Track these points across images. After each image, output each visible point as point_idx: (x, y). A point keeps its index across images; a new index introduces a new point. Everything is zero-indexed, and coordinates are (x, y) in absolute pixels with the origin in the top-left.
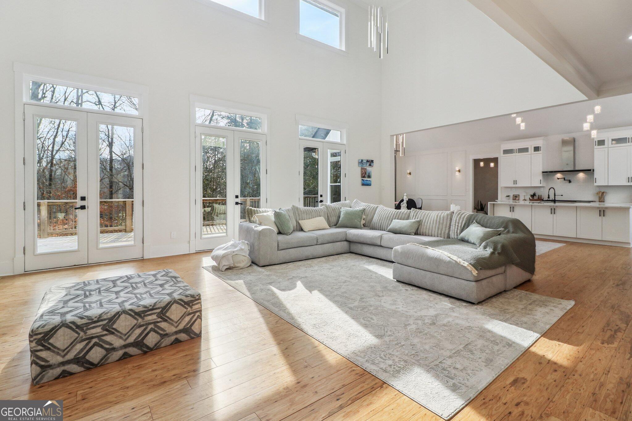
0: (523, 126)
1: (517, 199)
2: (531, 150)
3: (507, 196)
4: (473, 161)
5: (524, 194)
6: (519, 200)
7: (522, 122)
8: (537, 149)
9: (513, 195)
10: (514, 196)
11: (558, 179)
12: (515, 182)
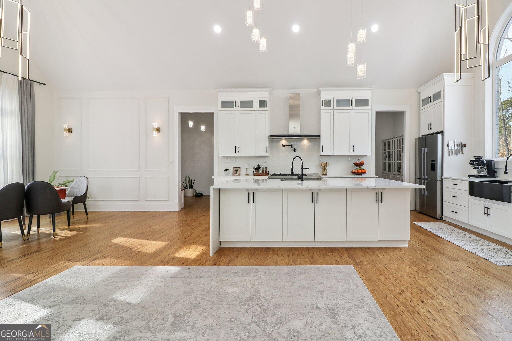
0: (263, 44)
1: (238, 173)
2: (256, 104)
3: (226, 170)
4: (179, 115)
5: (247, 166)
6: (240, 175)
7: (262, 37)
8: (262, 104)
9: (233, 168)
10: (235, 169)
11: (284, 146)
12: (237, 149)
